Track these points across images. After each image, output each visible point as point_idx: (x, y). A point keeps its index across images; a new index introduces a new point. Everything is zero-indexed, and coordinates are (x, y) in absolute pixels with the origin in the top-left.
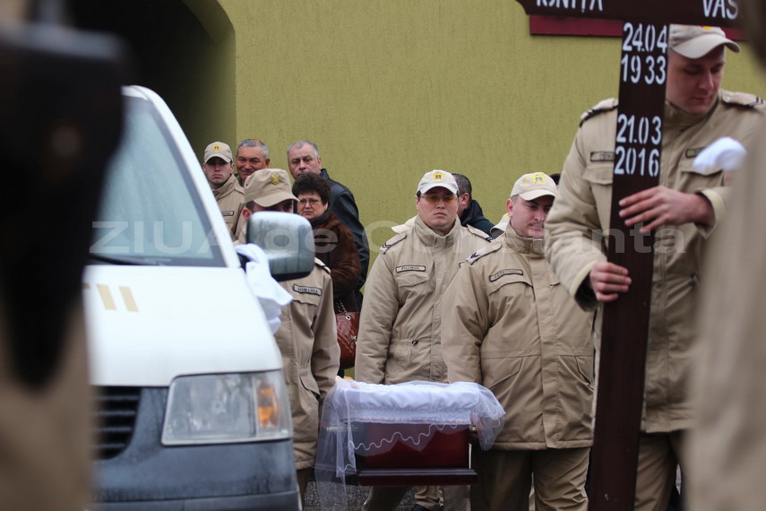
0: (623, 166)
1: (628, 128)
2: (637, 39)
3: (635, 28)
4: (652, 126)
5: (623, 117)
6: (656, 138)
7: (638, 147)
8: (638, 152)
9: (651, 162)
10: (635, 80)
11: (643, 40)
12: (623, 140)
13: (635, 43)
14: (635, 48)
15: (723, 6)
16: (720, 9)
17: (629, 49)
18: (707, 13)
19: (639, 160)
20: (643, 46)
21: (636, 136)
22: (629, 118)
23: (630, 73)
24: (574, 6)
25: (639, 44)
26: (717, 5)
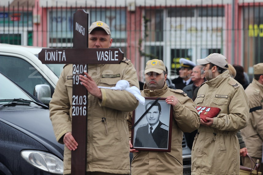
0: (75, 113)
1: (76, 100)
2: (77, 70)
3: (77, 66)
4: (84, 99)
5: (74, 96)
6: (85, 103)
7: (79, 106)
8: (79, 108)
9: (84, 111)
10: (77, 84)
11: (79, 70)
12: (75, 104)
13: (77, 71)
14: (77, 73)
15: (103, 56)
16: (102, 57)
17: (75, 73)
18: (99, 60)
19: (80, 110)
20: (79, 72)
21: (78, 103)
22: (76, 97)
23: (76, 81)
24: (57, 60)
25: (78, 71)
26: (102, 56)
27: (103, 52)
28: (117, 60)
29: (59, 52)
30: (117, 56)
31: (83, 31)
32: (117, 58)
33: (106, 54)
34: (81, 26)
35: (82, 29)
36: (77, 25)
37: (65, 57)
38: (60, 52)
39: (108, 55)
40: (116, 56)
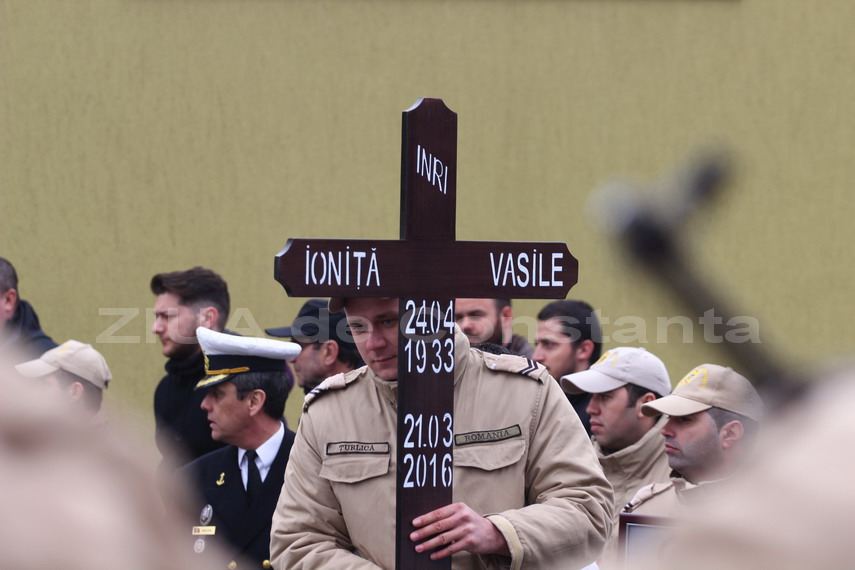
0: (412, 479)
1: (416, 429)
2: (421, 320)
3: (419, 305)
5: (410, 416)
6: (448, 441)
7: (429, 453)
8: (429, 460)
9: (444, 470)
10: (421, 370)
11: (428, 321)
12: (411, 445)
13: (418, 324)
14: (419, 330)
15: (513, 272)
16: (510, 275)
17: (413, 331)
18: (496, 283)
19: (430, 469)
20: (428, 328)
21: (425, 440)
22: (416, 419)
23: (415, 362)
24: (348, 283)
25: (423, 325)
26: (507, 271)
27: (510, 256)
28: (560, 284)
29: (356, 254)
30: (560, 269)
31: (442, 179)
32: (558, 276)
33: (523, 260)
34: (436, 161)
35: (439, 172)
36: (421, 155)
37: (376, 270)
38: (360, 255)
39: (529, 266)
40: (556, 269)
